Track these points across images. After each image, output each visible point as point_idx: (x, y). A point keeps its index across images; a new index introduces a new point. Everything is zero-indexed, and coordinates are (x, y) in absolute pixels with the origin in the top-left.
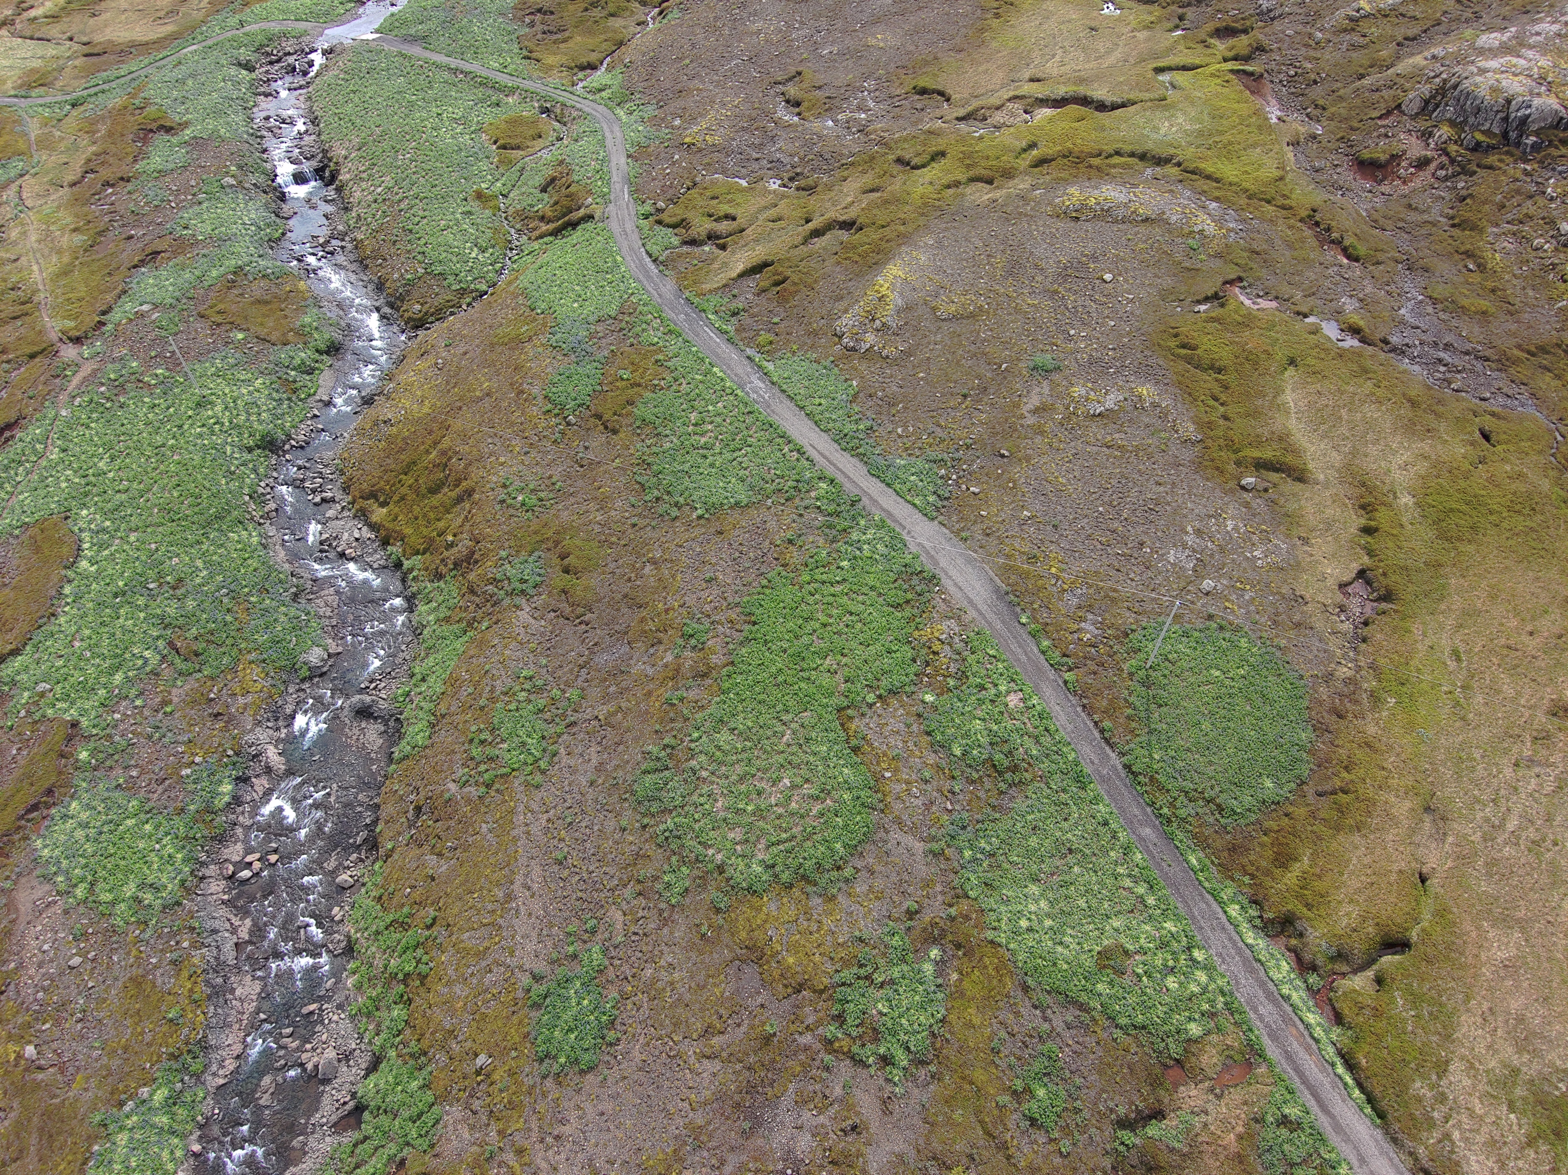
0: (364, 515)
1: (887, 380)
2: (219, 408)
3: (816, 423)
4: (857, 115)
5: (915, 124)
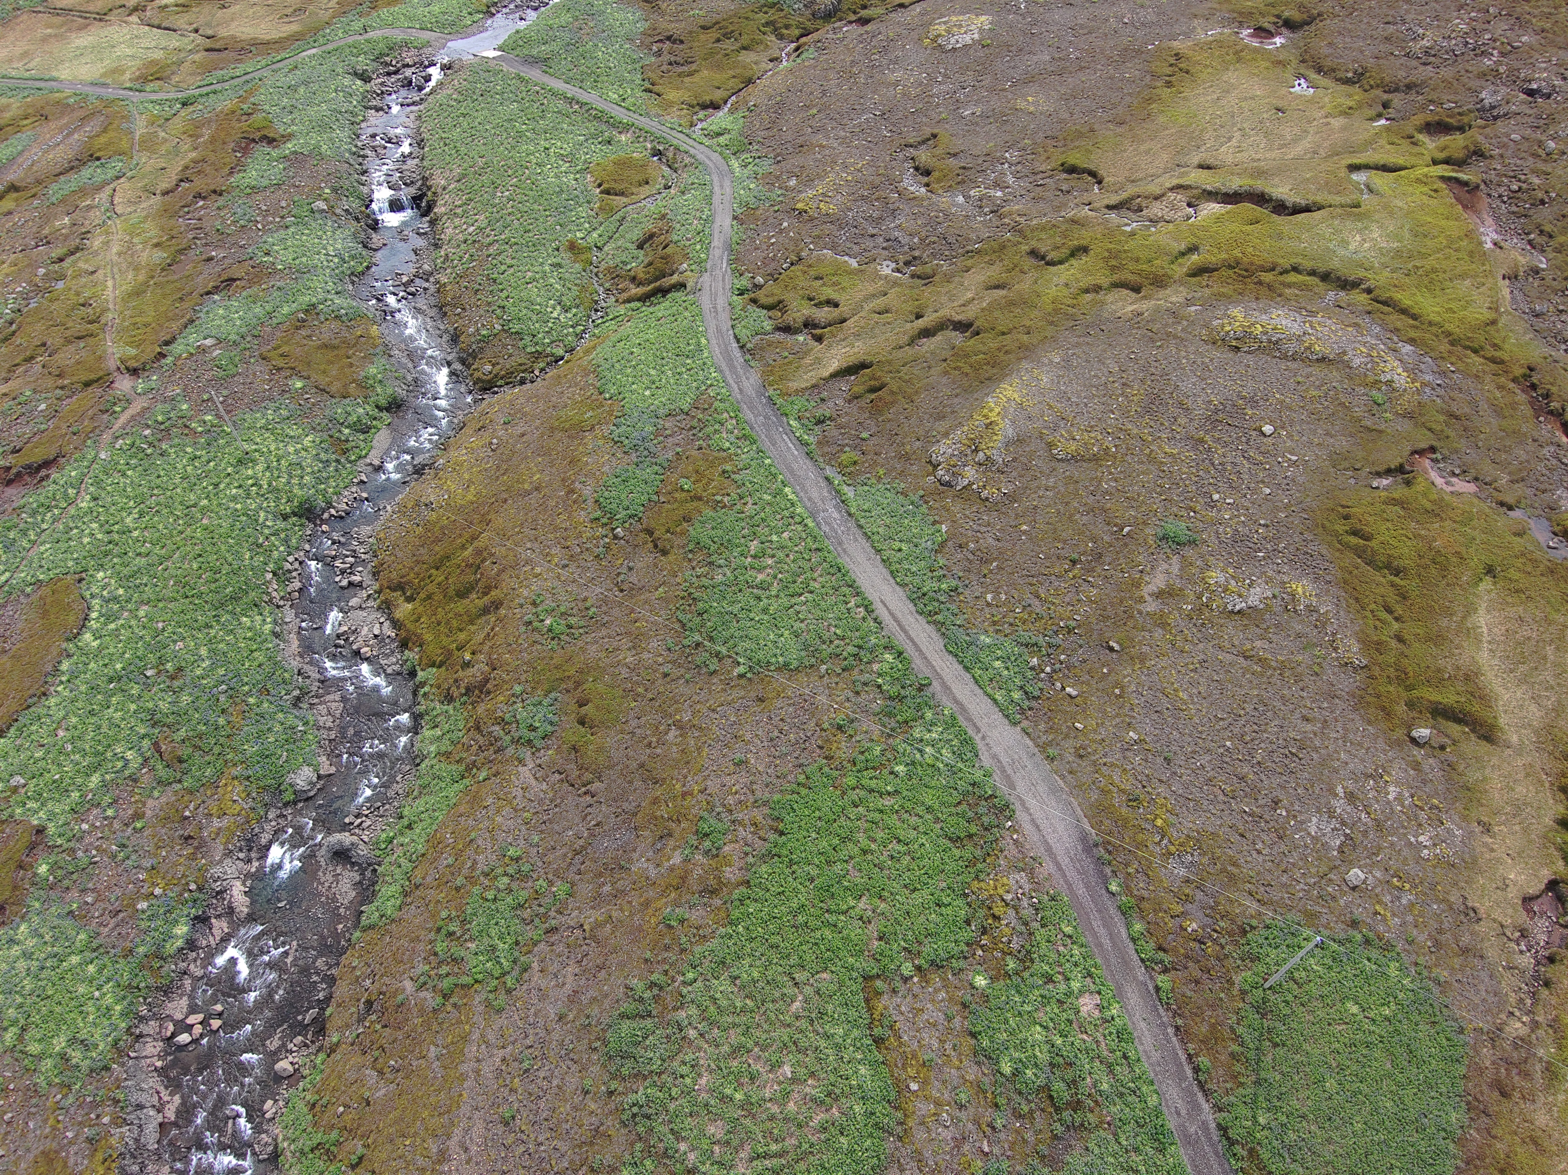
0: (389, 609)
1: (983, 529)
2: (260, 467)
3: (892, 574)
4: (992, 192)
5: (1057, 209)
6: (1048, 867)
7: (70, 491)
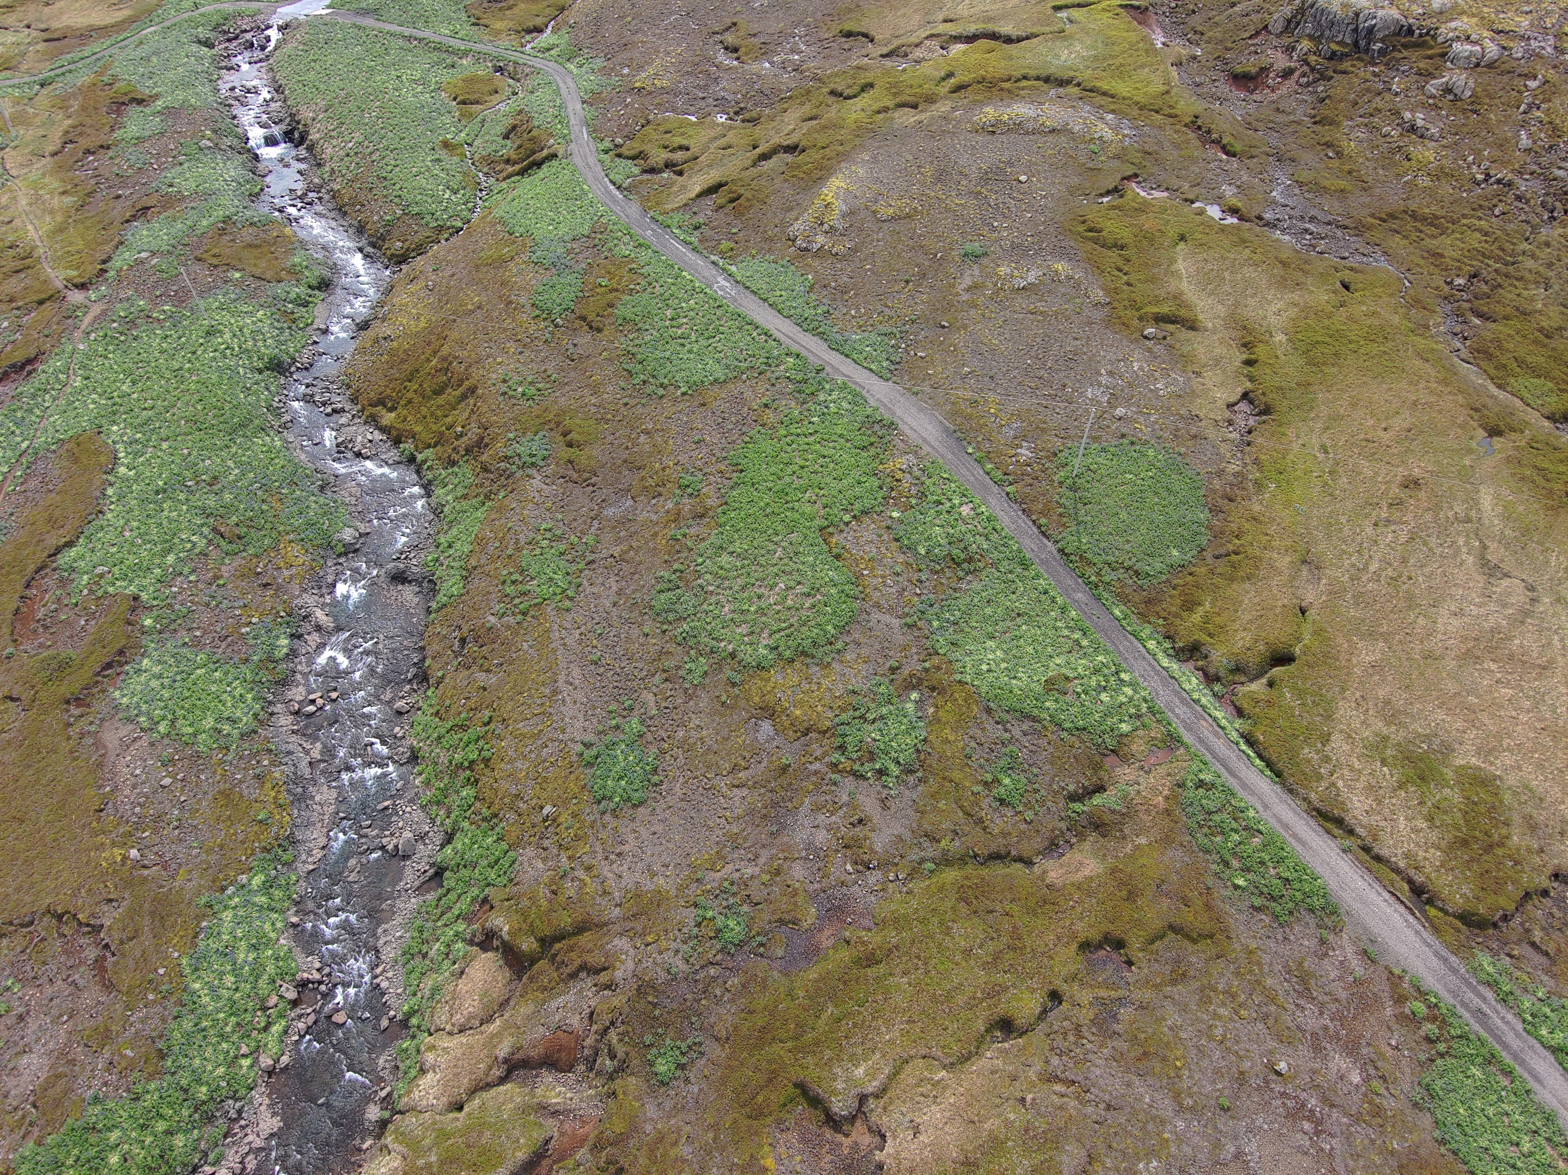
0: (375, 421)
1: (839, 273)
2: (227, 336)
3: (779, 311)
4: (791, 57)
5: (844, 61)
6: (926, 449)
7: (61, 376)
